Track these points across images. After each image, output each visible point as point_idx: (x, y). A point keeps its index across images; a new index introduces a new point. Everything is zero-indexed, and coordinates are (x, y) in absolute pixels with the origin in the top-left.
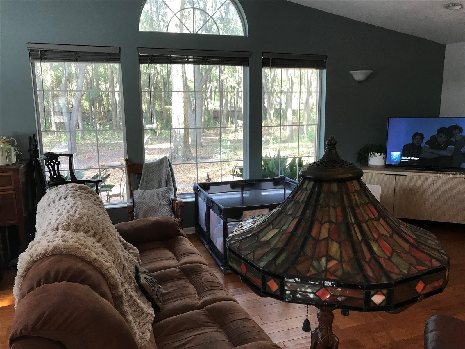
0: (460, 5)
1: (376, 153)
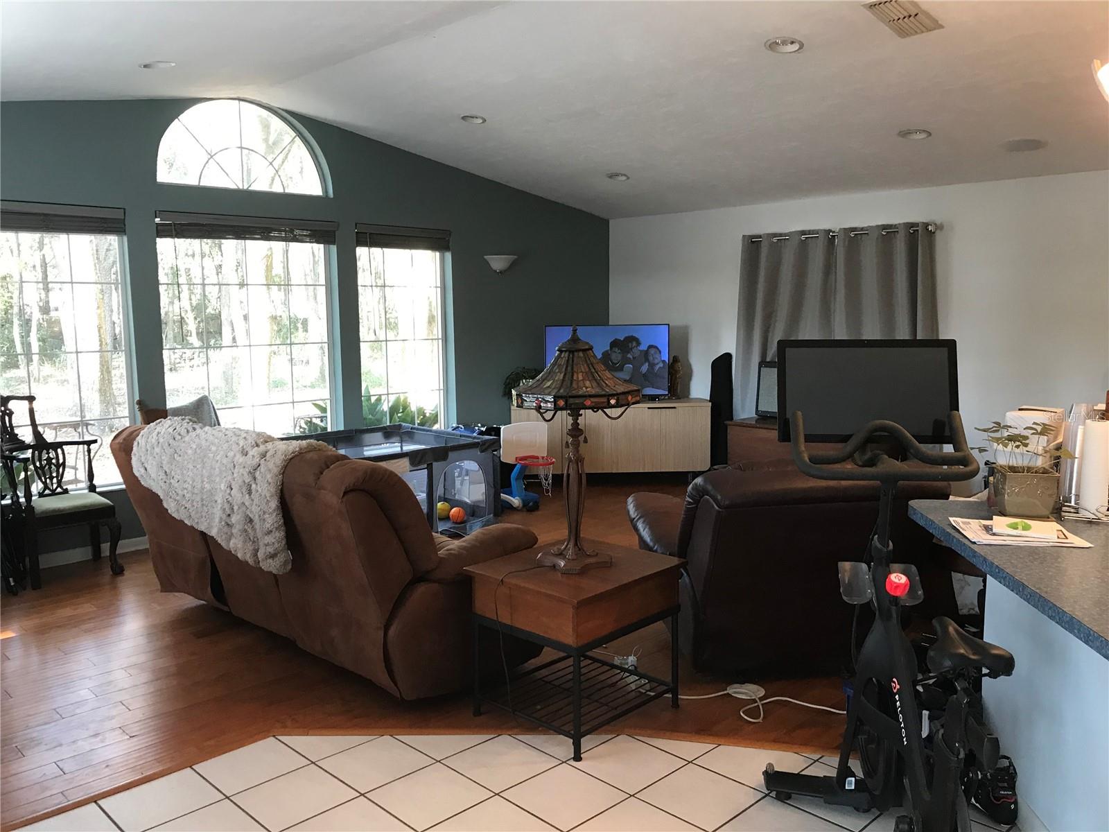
0: (625, 175)
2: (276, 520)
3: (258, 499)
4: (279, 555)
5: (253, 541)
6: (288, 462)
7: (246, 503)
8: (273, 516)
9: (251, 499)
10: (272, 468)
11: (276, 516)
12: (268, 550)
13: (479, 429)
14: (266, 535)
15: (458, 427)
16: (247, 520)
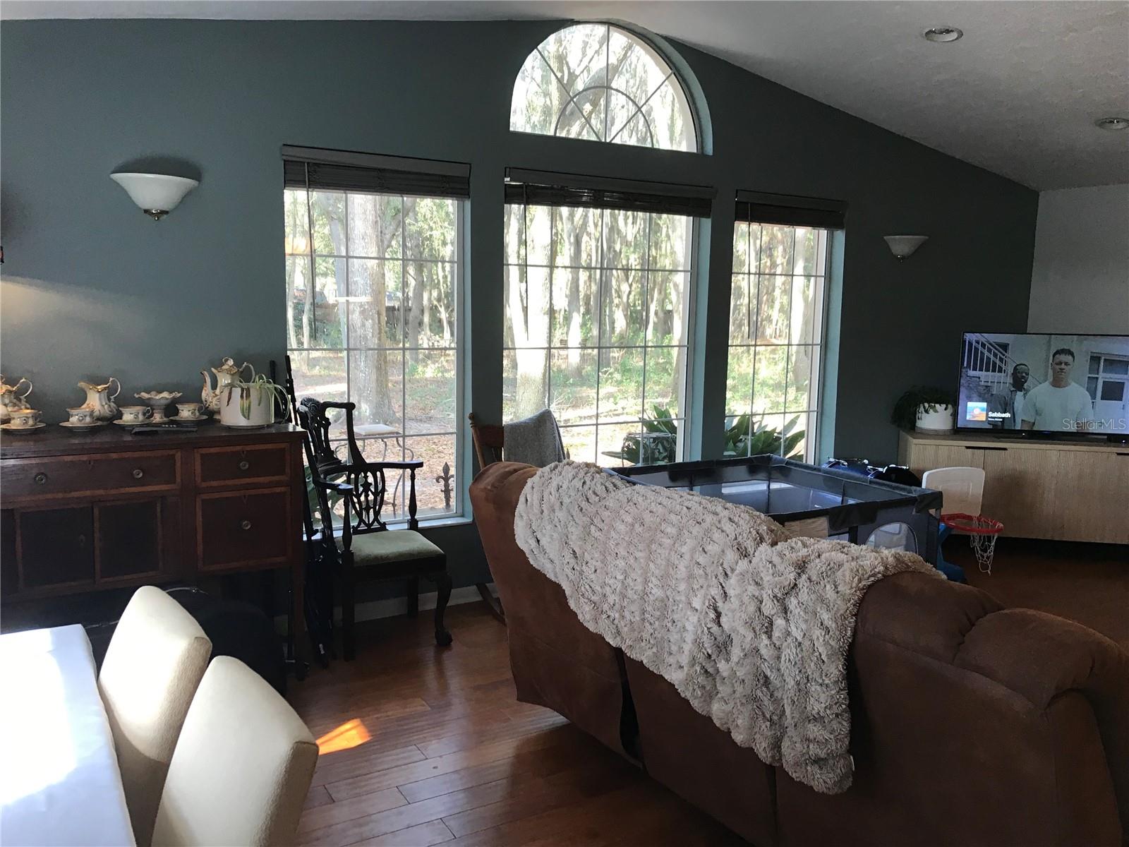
1: (937, 406)
2: (838, 699)
3: (794, 651)
4: (831, 762)
5: (771, 720)
6: (865, 593)
7: (763, 651)
8: (833, 692)
9: (775, 646)
10: (832, 601)
11: (838, 692)
12: (814, 750)
13: (874, 470)
14: (809, 721)
15: (838, 463)
16: (762, 681)
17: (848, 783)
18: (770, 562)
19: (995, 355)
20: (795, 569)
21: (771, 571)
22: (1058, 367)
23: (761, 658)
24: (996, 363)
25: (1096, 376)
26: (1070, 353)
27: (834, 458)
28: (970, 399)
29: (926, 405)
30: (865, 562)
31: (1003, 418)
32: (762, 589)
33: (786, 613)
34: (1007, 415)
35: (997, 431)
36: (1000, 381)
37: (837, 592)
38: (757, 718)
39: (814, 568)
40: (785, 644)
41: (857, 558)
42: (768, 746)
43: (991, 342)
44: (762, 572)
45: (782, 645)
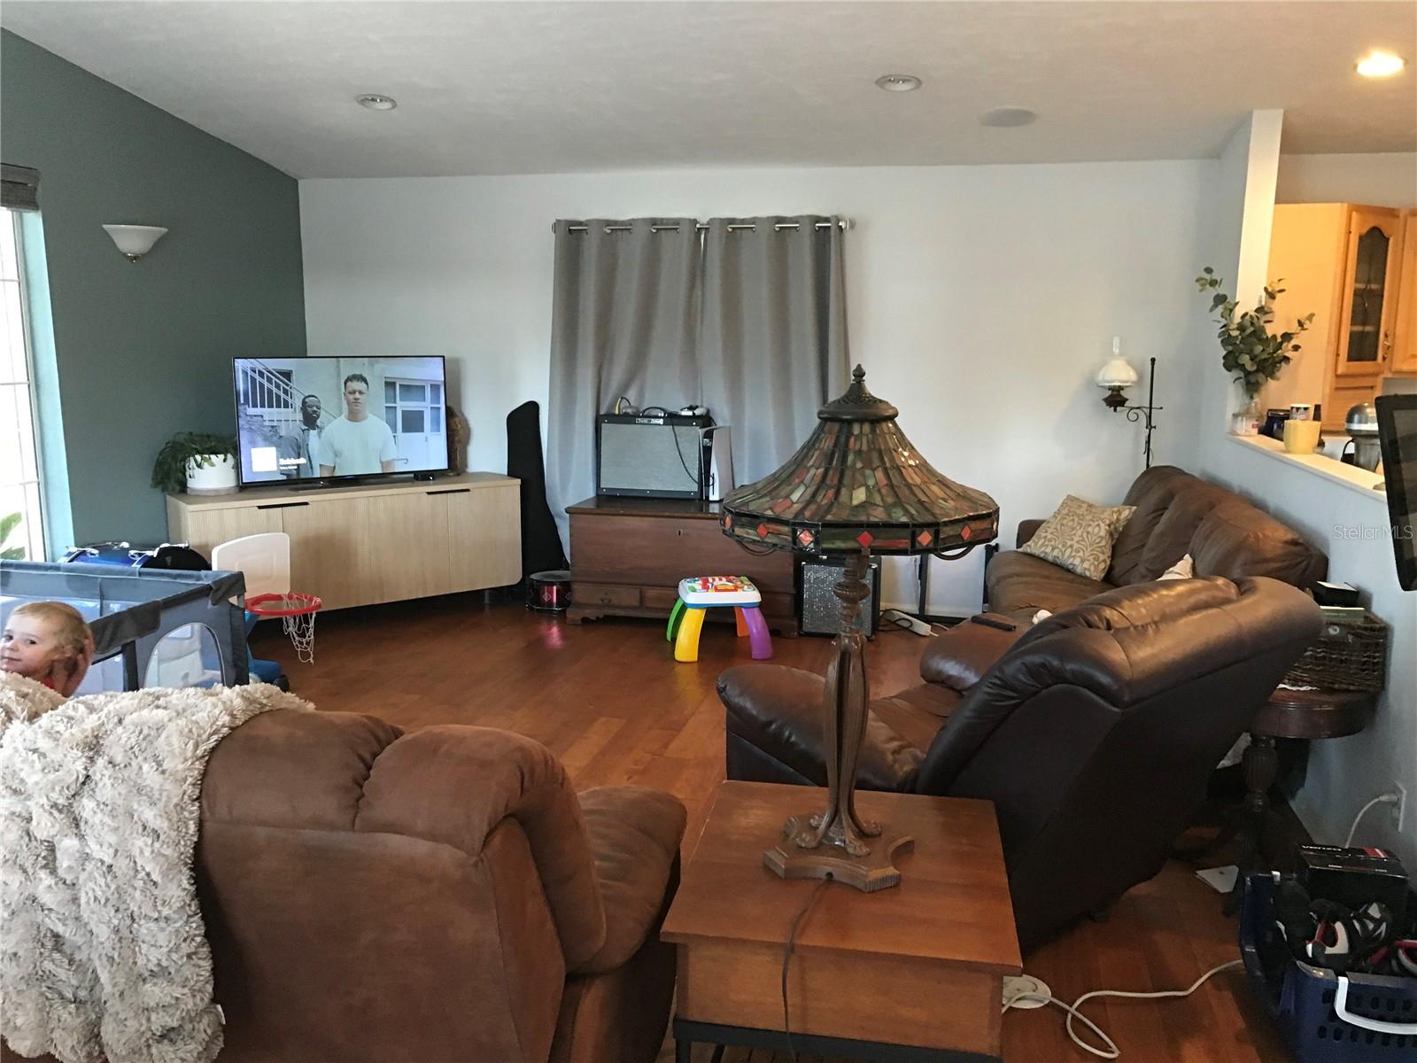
0: (390, 101)
2: (187, 932)
3: (102, 881)
4: (188, 1027)
5: (75, 1000)
6: (207, 762)
7: (47, 899)
8: (177, 925)
9: (65, 883)
10: (157, 786)
11: (187, 920)
12: (160, 1021)
13: (140, 555)
14: (144, 980)
15: (84, 553)
16: (49, 944)
17: (220, 1043)
18: (35, 751)
19: (278, 386)
20: (83, 752)
21: (38, 766)
22: (351, 397)
23: (43, 910)
24: (280, 397)
25: (394, 405)
26: (362, 379)
27: (76, 546)
28: (254, 444)
29: (198, 457)
30: (200, 714)
31: (298, 465)
32: (29, 797)
33: (77, 826)
34: (302, 461)
35: (295, 482)
36: (288, 419)
37: (163, 772)
38: (51, 1006)
39: (115, 747)
40: (83, 876)
41: (184, 710)
42: (79, 1042)
43: (270, 369)
44: (22, 770)
45: (77, 878)
